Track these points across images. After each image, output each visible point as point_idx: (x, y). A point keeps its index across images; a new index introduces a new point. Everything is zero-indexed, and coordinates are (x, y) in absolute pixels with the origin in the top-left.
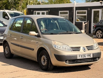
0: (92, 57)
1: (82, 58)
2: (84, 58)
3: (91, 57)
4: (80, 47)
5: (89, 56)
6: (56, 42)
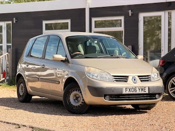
0: (147, 92)
1: (130, 93)
2: (134, 93)
4: (127, 77)
5: (142, 90)
6: (92, 69)
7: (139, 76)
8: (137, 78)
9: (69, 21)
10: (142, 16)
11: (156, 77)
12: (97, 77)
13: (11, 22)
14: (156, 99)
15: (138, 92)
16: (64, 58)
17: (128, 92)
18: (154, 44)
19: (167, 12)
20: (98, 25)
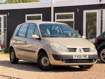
1: (77, 58)
2: (80, 58)
3: (87, 58)
4: (76, 49)
6: (55, 43)
7: (83, 48)
8: (82, 50)
9: (41, 15)
10: (85, 12)
11: (93, 49)
12: (58, 48)
13: (6, 15)
14: (93, 62)
15: (82, 58)
16: (38, 37)
17: (76, 58)
18: (92, 29)
19: (100, 10)
20: (59, 17)
